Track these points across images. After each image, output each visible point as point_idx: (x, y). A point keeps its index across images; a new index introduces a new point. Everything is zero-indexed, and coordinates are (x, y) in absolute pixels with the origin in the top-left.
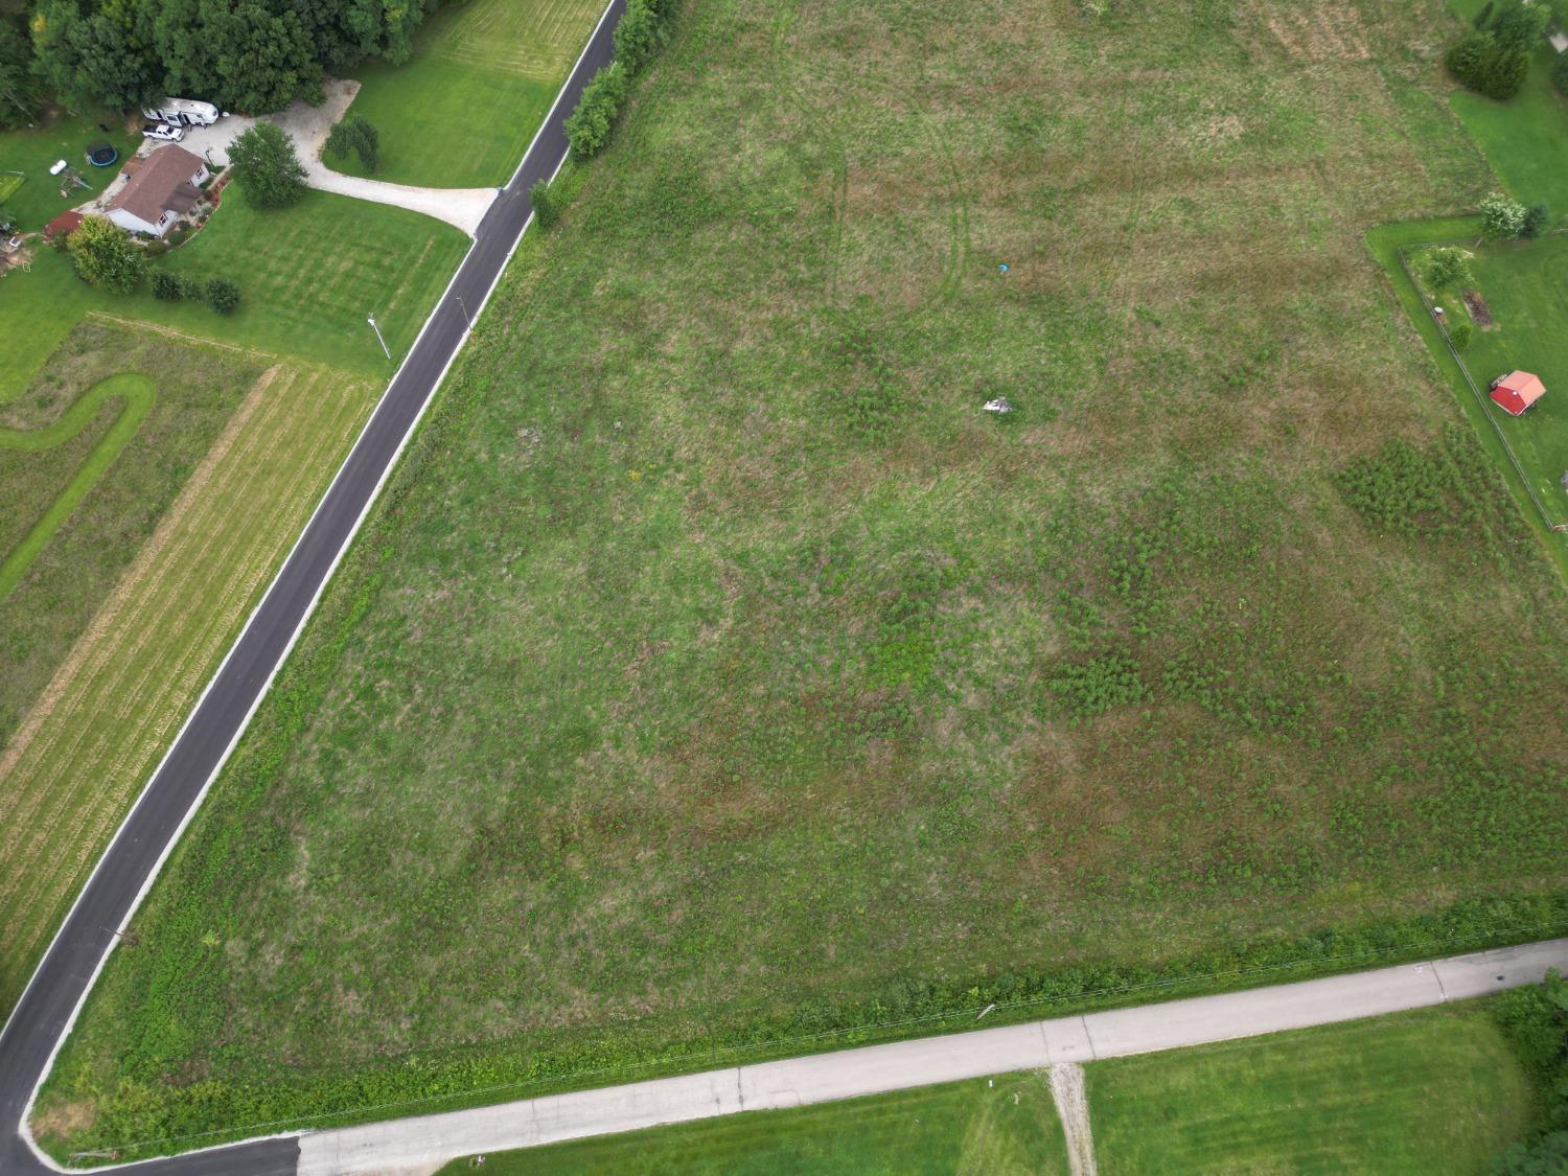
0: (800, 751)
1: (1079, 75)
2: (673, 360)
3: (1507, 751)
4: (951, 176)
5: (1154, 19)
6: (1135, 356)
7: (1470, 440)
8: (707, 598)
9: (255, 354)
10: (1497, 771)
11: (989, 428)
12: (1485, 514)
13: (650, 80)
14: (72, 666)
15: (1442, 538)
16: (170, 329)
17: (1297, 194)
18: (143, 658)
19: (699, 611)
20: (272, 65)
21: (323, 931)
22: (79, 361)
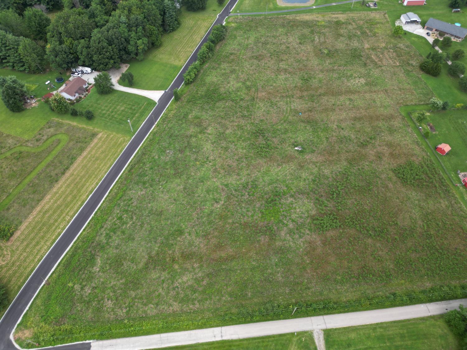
0: (242, 238)
1: (321, 67)
2: (210, 134)
3: (445, 245)
4: (286, 91)
5: (341, 55)
6: (337, 137)
7: (431, 161)
8: (217, 196)
9: (96, 130)
10: (442, 250)
11: (296, 154)
12: (436, 180)
13: (207, 65)
14: (38, 208)
15: (424, 187)
16: (74, 123)
17: (380, 98)
18: (59, 207)
19: (214, 199)
20: (108, 58)
21: (103, 283)
22: (48, 130)
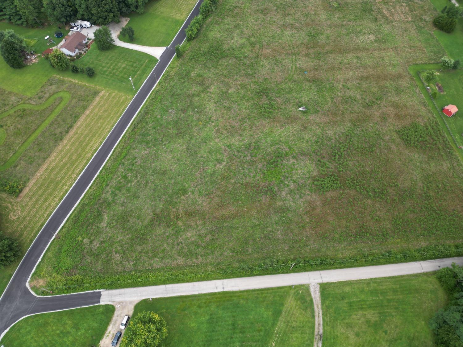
0: (243, 197)
1: (329, 22)
2: (212, 93)
3: (444, 206)
4: (292, 48)
5: (351, 8)
6: (342, 97)
7: (436, 123)
8: (219, 156)
9: (98, 88)
10: (441, 211)
11: (300, 115)
12: (440, 142)
13: (209, 20)
14: (45, 166)
15: (427, 148)
16: (76, 80)
17: (389, 56)
18: (65, 164)
19: (217, 160)
20: (107, 11)
21: (110, 238)
22: (50, 87)
